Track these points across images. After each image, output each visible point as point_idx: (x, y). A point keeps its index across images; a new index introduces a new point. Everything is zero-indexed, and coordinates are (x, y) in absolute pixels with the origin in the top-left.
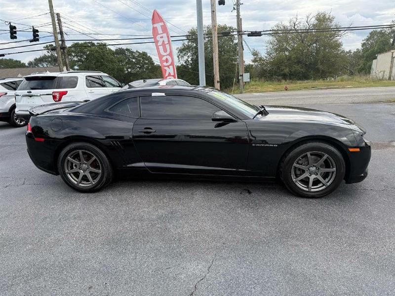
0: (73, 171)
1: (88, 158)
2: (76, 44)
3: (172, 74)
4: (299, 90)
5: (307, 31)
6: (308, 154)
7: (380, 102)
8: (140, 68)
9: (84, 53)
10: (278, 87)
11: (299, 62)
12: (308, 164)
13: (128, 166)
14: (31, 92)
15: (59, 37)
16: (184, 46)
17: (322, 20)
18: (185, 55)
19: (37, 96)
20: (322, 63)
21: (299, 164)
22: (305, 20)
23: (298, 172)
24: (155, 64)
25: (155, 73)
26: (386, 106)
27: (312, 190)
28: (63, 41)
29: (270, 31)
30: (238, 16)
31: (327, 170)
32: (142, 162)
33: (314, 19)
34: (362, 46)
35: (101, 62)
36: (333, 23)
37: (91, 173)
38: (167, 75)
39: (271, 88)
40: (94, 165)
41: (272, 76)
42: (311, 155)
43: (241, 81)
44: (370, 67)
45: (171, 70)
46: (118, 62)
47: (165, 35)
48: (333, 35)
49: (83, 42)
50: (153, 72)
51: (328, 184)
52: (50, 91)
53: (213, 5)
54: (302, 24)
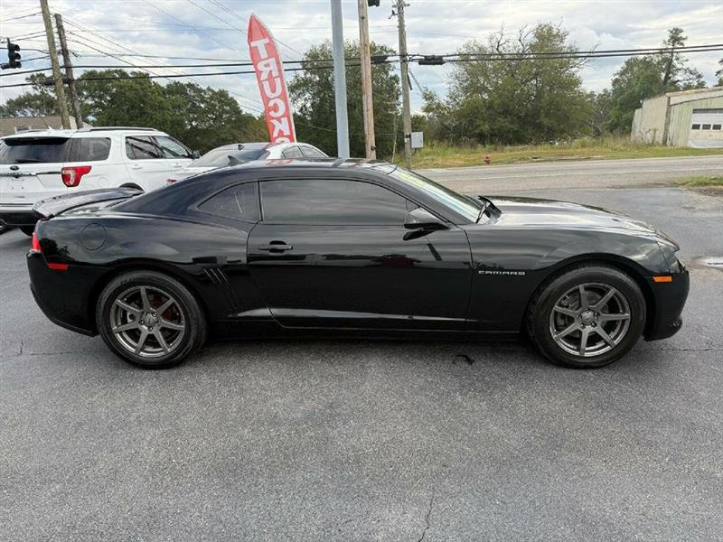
0: (127, 327)
1: (157, 300)
2: (91, 73)
3: (287, 132)
4: (509, 163)
5: (520, 57)
6: (581, 287)
7: (657, 185)
8: (215, 120)
9: (107, 91)
10: (472, 157)
11: (506, 112)
12: (580, 306)
13: (239, 315)
14: (17, 168)
15: (61, 59)
16: (298, 80)
17: (546, 37)
18: (299, 96)
19: (30, 175)
20: (547, 115)
21: (563, 306)
22: (515, 37)
23: (561, 322)
24: (244, 113)
25: (242, 128)
26: (673, 194)
27: (587, 354)
28: (68, 67)
29: (455, 55)
30: (401, 27)
31: (613, 317)
32: (264, 307)
33: (531, 36)
34: (613, 85)
35: (141, 109)
36: (567, 43)
37: (163, 330)
38: (275, 134)
39: (460, 159)
40: (171, 315)
41: (460, 137)
42: (586, 289)
43: (407, 146)
44: (630, 122)
45: (283, 126)
46: (173, 108)
47: (273, 60)
48: (565, 65)
49: (103, 70)
50: (239, 127)
51: (616, 342)
52: (58, 166)
53: (361, 7)
54: (511, 44)
